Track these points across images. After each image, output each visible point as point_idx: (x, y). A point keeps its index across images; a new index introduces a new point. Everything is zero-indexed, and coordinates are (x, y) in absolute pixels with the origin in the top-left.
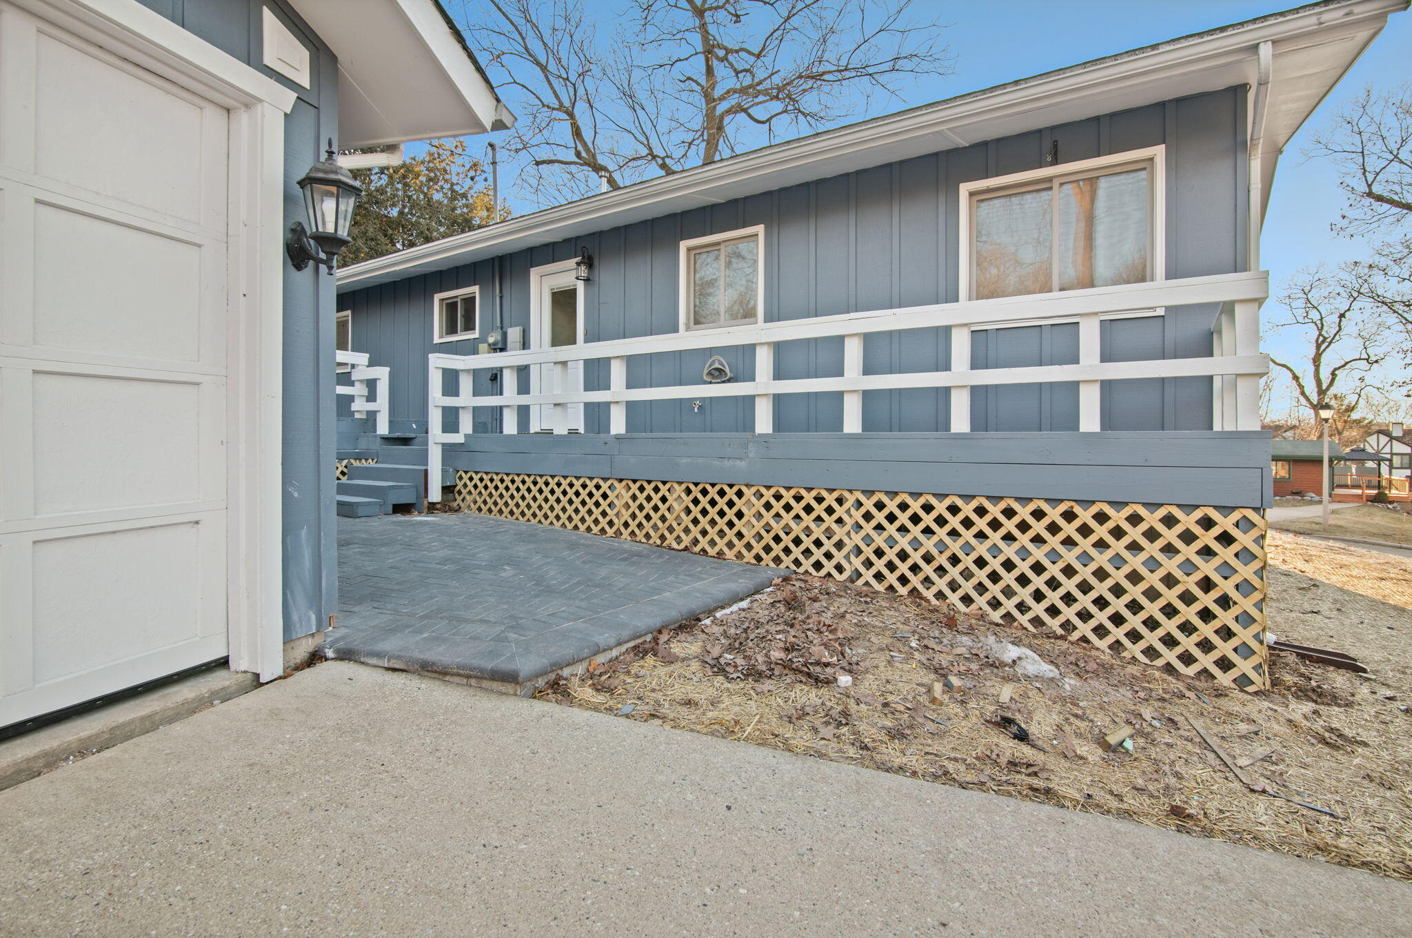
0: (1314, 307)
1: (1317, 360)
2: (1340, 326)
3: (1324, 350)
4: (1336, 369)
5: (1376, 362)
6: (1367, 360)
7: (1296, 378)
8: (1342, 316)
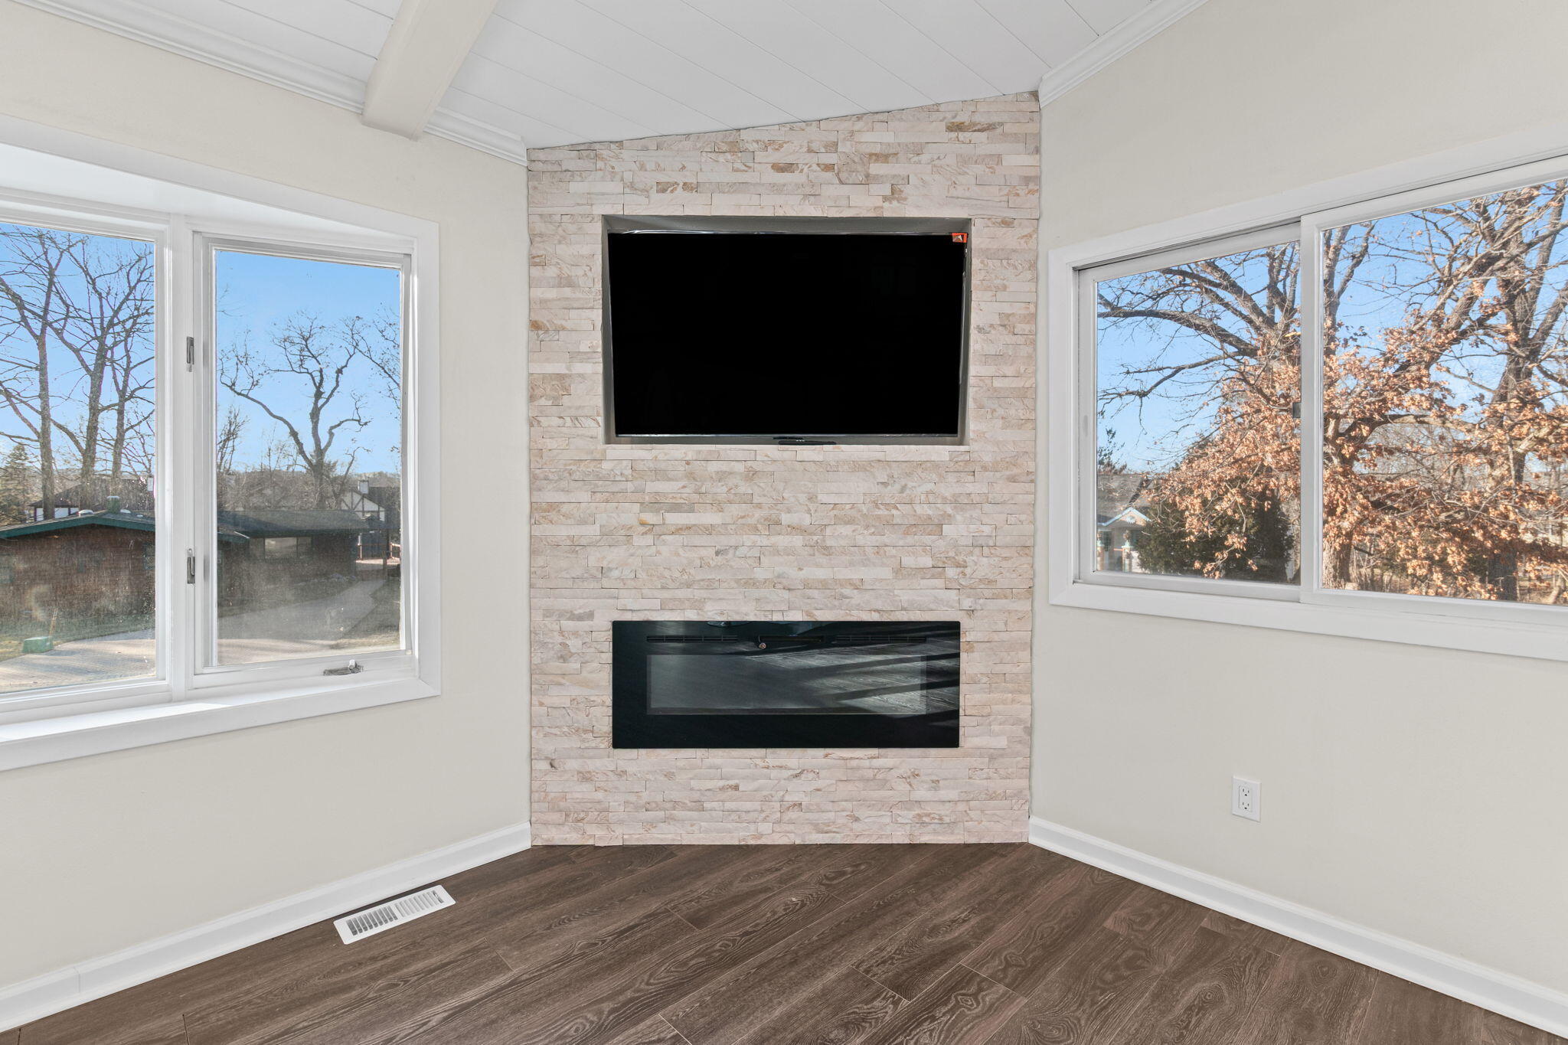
0: (313, 357)
1: (315, 415)
2: (337, 382)
3: (323, 405)
4: (332, 428)
5: (366, 424)
6: (359, 421)
7: (294, 434)
8: (339, 371)
